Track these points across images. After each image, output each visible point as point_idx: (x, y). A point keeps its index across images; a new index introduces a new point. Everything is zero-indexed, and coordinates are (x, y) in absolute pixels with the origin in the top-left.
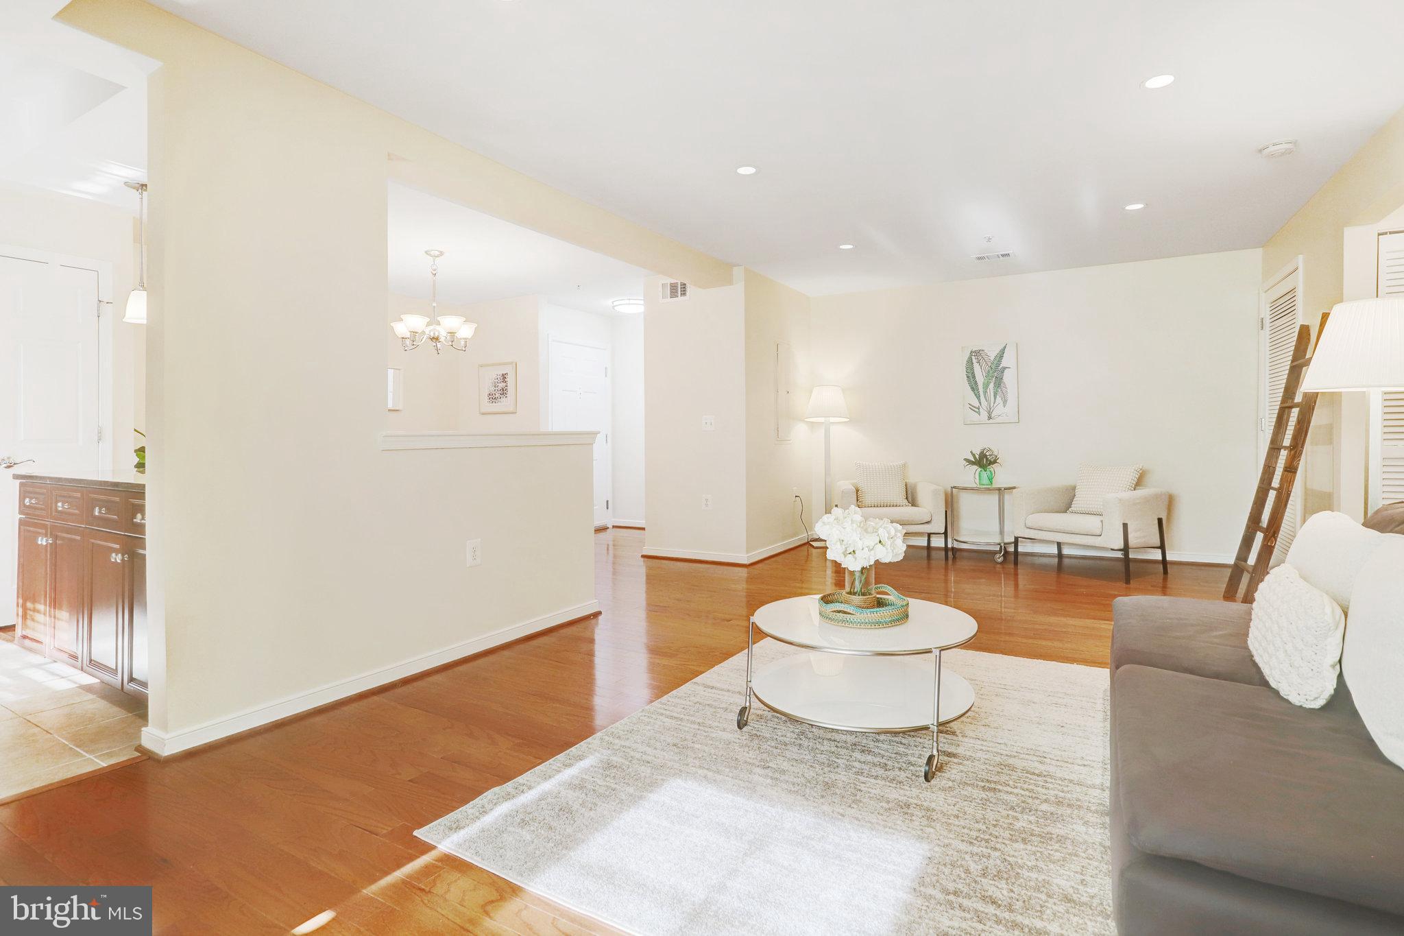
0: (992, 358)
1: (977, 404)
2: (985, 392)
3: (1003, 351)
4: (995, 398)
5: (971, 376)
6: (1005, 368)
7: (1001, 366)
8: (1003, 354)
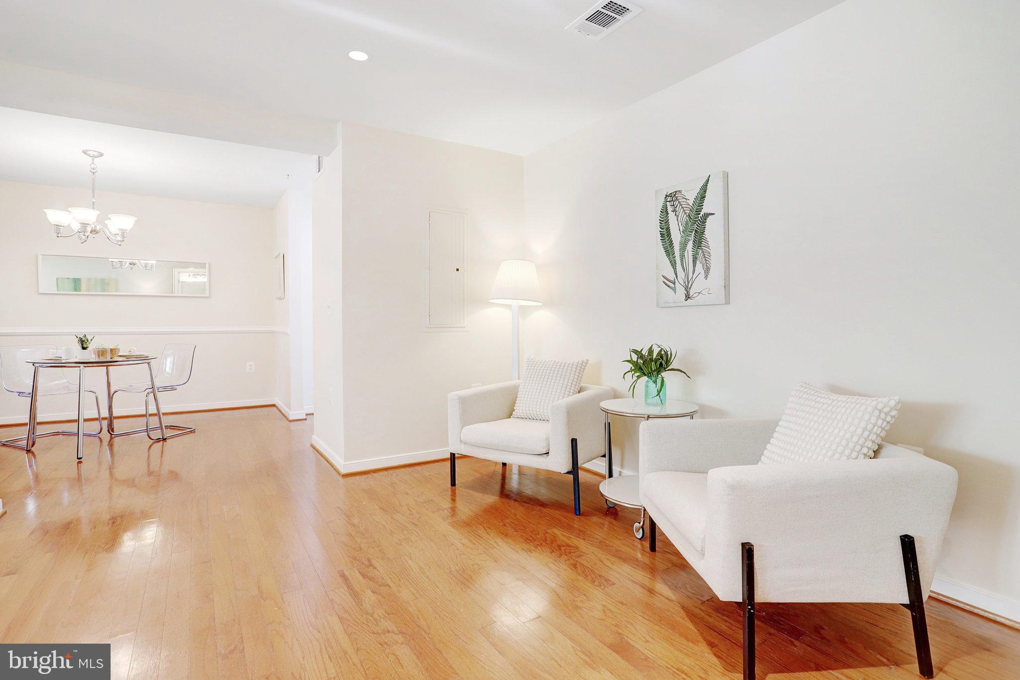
0: (691, 202)
1: (672, 276)
2: (682, 257)
3: (704, 189)
4: (694, 266)
5: (666, 234)
6: (707, 215)
7: (702, 213)
8: (705, 191)
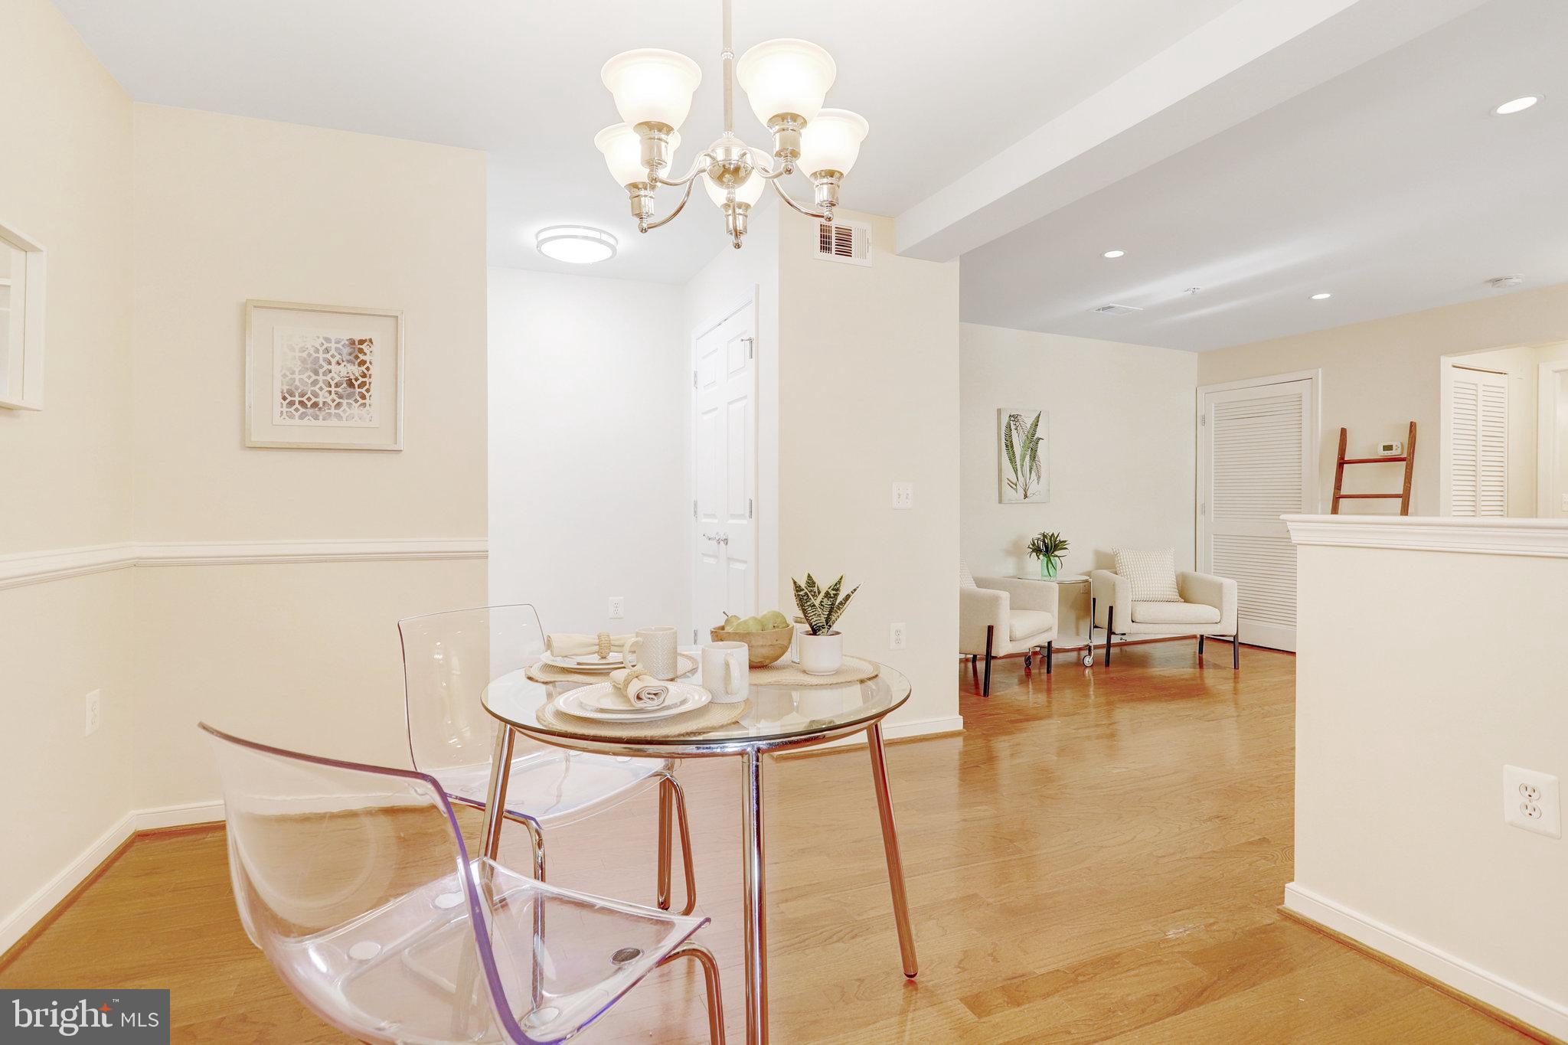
0: (1028, 427)
1: (1014, 480)
2: (1022, 465)
3: (1038, 419)
4: (1031, 473)
5: (1009, 444)
6: (1039, 439)
7: (1036, 437)
8: (1038, 421)
